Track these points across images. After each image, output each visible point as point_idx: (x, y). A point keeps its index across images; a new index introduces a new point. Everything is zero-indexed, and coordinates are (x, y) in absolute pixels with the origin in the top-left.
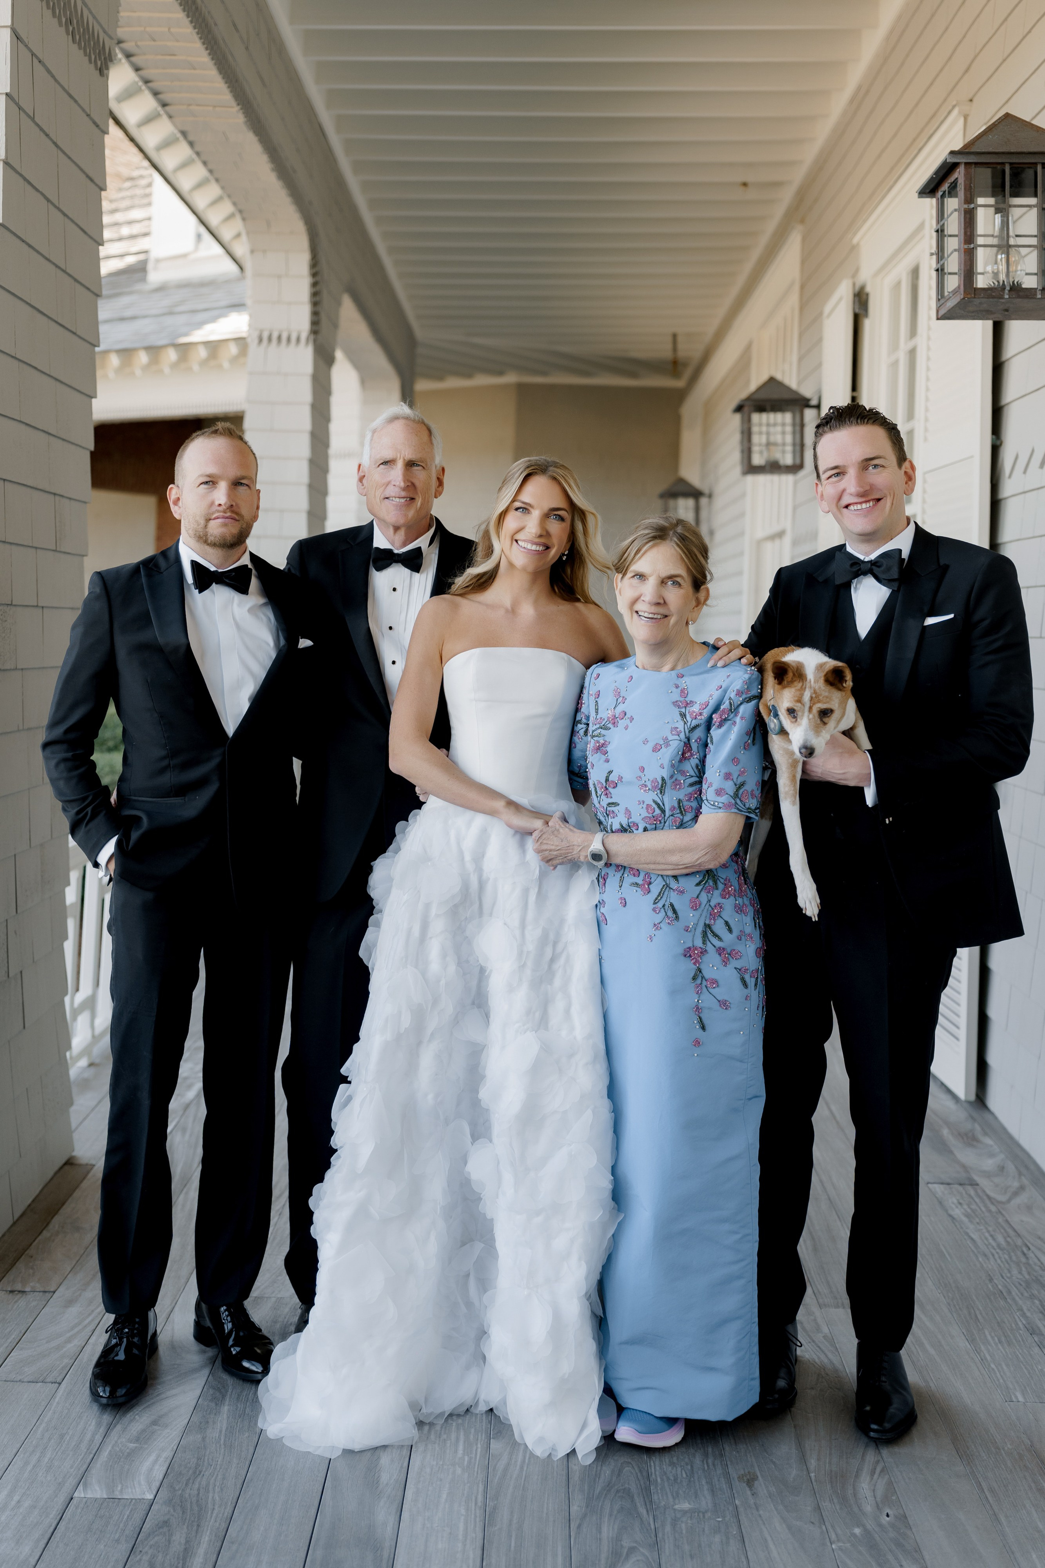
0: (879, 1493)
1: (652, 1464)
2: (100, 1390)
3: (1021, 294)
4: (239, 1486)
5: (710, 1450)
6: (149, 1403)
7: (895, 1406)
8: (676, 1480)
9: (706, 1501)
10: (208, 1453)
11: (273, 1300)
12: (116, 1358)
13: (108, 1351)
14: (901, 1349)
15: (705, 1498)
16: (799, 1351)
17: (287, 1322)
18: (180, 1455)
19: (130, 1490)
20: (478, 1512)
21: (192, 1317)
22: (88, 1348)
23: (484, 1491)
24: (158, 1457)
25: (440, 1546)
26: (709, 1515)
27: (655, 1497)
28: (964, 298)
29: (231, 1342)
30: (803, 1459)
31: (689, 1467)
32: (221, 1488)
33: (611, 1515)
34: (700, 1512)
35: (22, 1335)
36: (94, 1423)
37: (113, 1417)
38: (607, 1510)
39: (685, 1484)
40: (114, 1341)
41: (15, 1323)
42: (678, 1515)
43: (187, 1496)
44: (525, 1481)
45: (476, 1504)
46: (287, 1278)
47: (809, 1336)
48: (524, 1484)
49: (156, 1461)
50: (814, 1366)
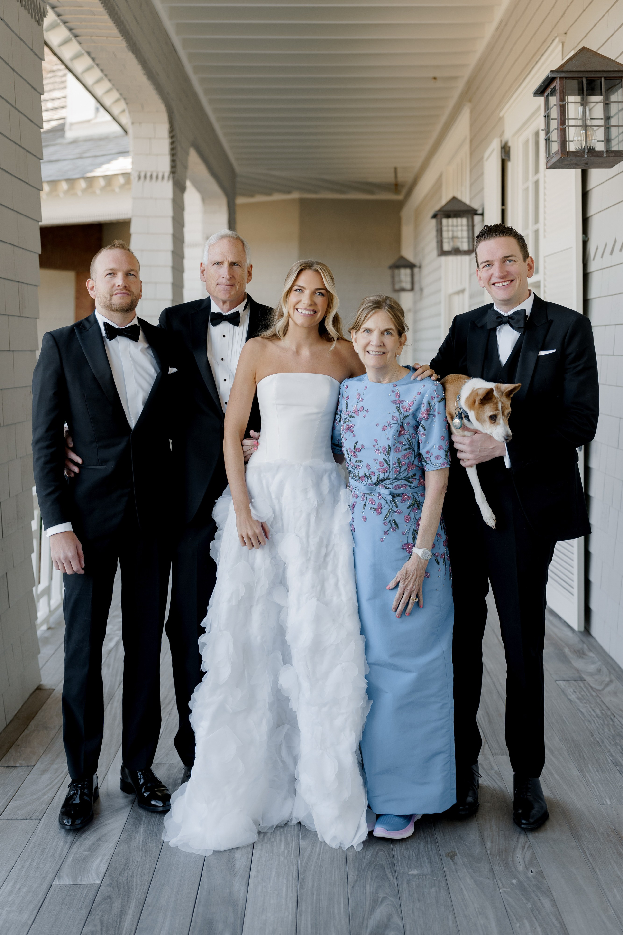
0: (527, 860)
1: (395, 850)
2: (65, 822)
3: (594, 154)
4: (151, 874)
5: (429, 840)
6: (95, 828)
7: (535, 809)
8: (409, 858)
9: (427, 869)
10: (132, 855)
11: (168, 765)
12: (74, 802)
13: (69, 799)
14: (539, 777)
15: (426, 867)
16: (481, 781)
17: (177, 777)
18: (115, 857)
19: (86, 879)
20: (294, 881)
21: (119, 777)
22: (56, 798)
23: (297, 869)
24: (102, 859)
25: (272, 902)
26: (429, 876)
27: (397, 868)
28: (561, 157)
29: (143, 790)
30: (483, 842)
31: (417, 850)
32: (141, 875)
33: (371, 879)
34: (423, 875)
35: (16, 792)
36: (62, 841)
37: (74, 837)
38: (369, 876)
39: (414, 860)
40: (72, 792)
41: (11, 785)
42: (411, 878)
43: (121, 881)
44: (321, 862)
45: (292, 877)
46: (176, 751)
47: (486, 772)
48: (320, 865)
49: (101, 862)
50: (489, 789)
